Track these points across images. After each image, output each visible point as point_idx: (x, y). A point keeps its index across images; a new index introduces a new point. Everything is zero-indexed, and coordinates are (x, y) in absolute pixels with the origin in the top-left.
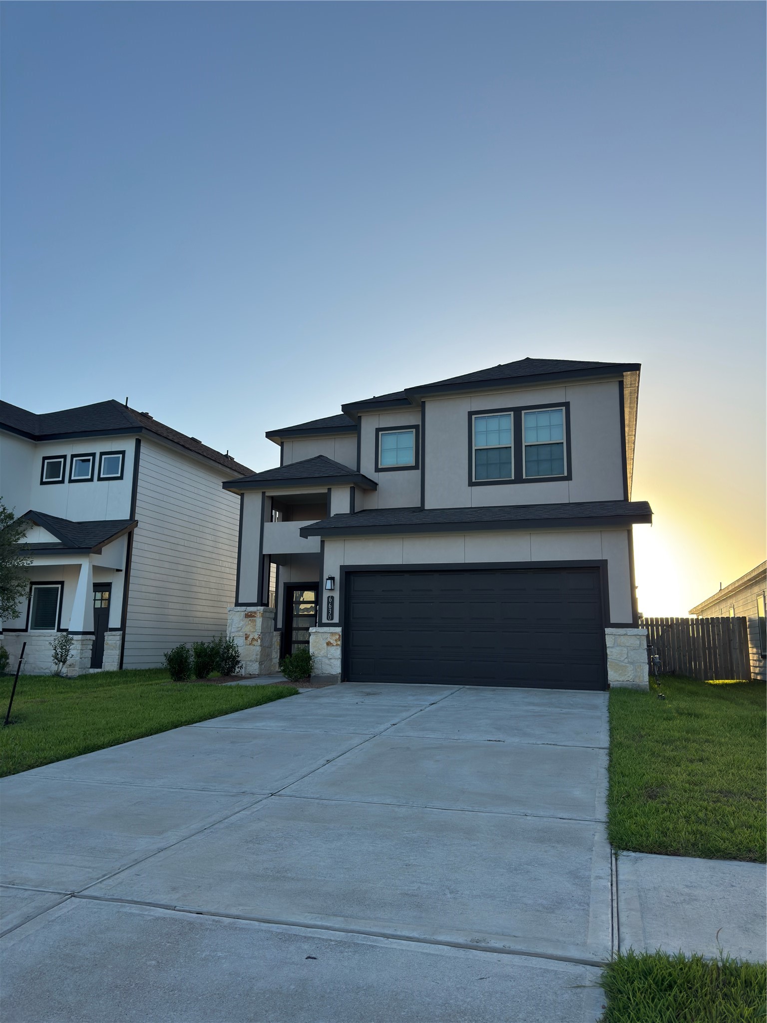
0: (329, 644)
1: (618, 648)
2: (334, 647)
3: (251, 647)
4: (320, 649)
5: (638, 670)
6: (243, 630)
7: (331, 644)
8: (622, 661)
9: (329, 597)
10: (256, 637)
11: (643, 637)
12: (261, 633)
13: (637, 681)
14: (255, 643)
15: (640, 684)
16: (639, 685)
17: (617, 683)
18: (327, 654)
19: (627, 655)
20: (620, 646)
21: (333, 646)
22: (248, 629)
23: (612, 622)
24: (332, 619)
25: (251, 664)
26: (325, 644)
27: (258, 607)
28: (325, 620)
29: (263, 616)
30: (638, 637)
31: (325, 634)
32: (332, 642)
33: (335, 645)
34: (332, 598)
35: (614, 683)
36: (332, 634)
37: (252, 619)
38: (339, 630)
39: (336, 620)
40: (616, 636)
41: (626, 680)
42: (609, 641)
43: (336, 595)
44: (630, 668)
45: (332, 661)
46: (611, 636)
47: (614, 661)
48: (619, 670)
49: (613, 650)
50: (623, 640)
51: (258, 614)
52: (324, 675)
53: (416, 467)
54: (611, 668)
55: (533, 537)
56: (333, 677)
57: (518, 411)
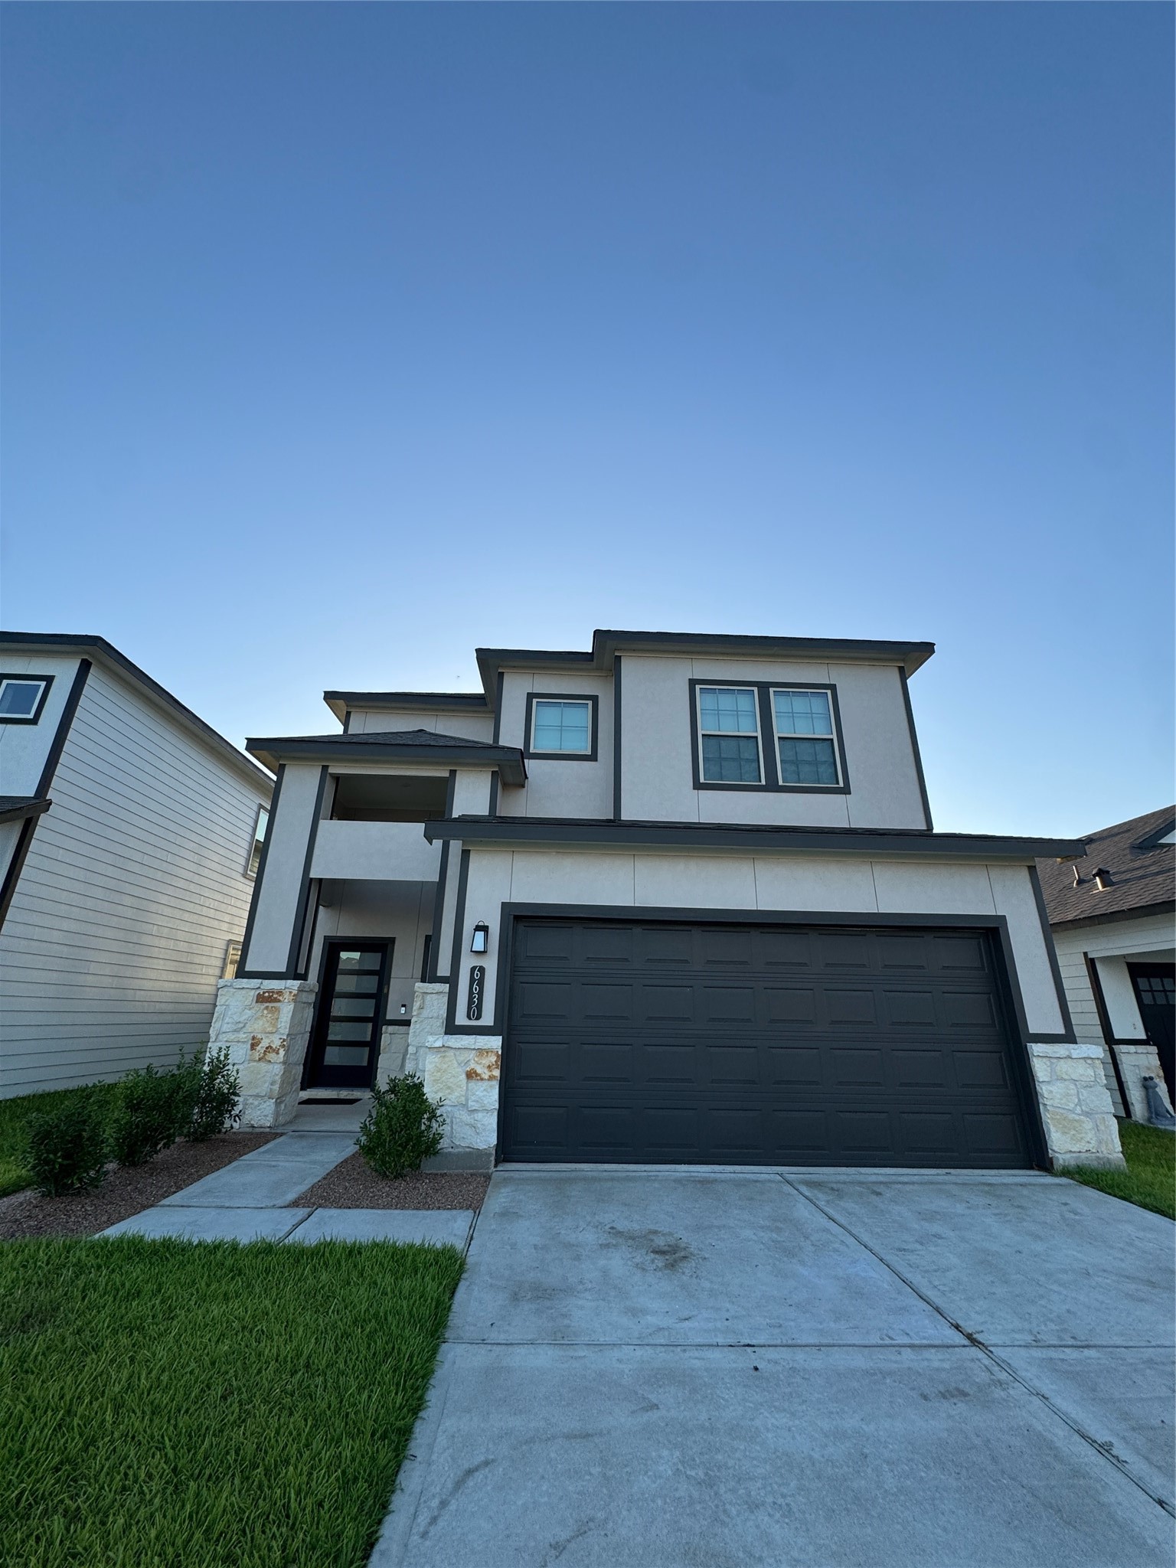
2: (486, 1084)
3: (262, 1064)
5: (1101, 1128)
6: (248, 1028)
7: (477, 1075)
8: (1072, 1111)
10: (276, 1044)
12: (288, 1035)
14: (271, 1056)
16: (1108, 1158)
18: (467, 1100)
19: (1078, 1097)
20: (1063, 1079)
21: (482, 1079)
22: (258, 1027)
23: (1032, 1030)
24: (478, 1018)
25: (256, 1103)
26: (464, 1076)
27: (289, 981)
28: (461, 1019)
29: (296, 1000)
30: (1089, 1061)
31: (462, 1051)
32: (479, 1071)
33: (486, 1077)
34: (482, 970)
35: (1064, 1156)
36: (481, 1052)
37: (271, 1005)
39: (488, 1018)
40: (1052, 1060)
41: (1086, 1148)
42: (1040, 1069)
43: (491, 965)
44: (1088, 1124)
45: (478, 1116)
46: (1044, 1060)
47: (1057, 1110)
48: (1070, 1130)
49: (1051, 1088)
50: (1063, 1067)
51: (286, 995)
52: (456, 1150)
53: (593, 757)
54: (1054, 1126)
55: (877, 869)
56: (479, 1154)
57: (764, 687)
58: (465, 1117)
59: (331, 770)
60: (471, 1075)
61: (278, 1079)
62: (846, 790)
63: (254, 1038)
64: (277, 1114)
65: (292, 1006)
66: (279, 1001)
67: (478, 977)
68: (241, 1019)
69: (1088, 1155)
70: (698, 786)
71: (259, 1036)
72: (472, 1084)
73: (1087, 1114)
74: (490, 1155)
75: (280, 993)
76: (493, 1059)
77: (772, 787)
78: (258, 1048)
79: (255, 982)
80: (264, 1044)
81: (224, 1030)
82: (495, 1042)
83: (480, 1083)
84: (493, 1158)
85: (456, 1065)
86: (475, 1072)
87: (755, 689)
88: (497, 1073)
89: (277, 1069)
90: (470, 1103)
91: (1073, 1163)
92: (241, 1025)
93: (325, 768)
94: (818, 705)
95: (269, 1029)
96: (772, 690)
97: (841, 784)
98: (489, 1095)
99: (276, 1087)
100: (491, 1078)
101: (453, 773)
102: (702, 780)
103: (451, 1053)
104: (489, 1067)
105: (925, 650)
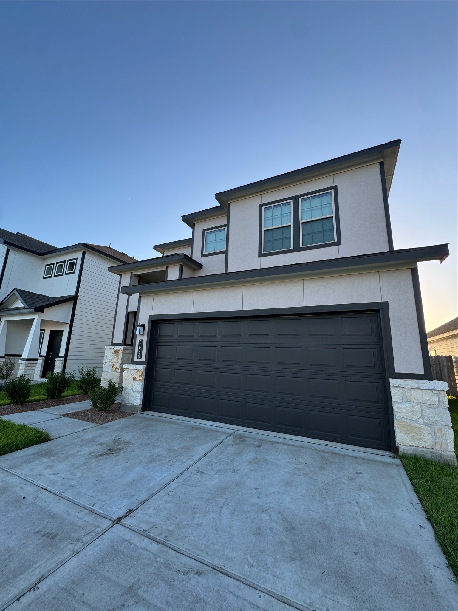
0: (134, 379)
1: (408, 404)
2: (138, 382)
3: (115, 373)
4: (129, 383)
5: (439, 434)
6: (112, 361)
7: (136, 379)
8: (415, 421)
9: (140, 340)
10: (118, 367)
11: (442, 392)
12: (121, 364)
13: (438, 449)
14: (117, 370)
15: (443, 453)
16: (441, 454)
17: (408, 447)
18: (133, 388)
19: (422, 413)
20: (411, 401)
21: (137, 380)
22: (114, 361)
23: (397, 370)
24: (140, 358)
26: (132, 379)
27: (121, 346)
28: (136, 359)
30: (436, 392)
31: (133, 370)
32: (137, 378)
33: (138, 380)
34: (142, 341)
35: (404, 447)
36: (138, 371)
37: (117, 354)
38: (142, 367)
39: (143, 359)
40: (405, 390)
41: (422, 445)
42: (395, 394)
43: (145, 338)
44: (427, 430)
45: (135, 393)
46: (398, 389)
47: (403, 420)
48: (411, 432)
49: (402, 406)
50: (414, 394)
52: (129, 405)
55: (306, 283)
57: (295, 199)
58: (132, 393)
62: (338, 243)
65: (122, 354)
66: (119, 353)
67: (141, 343)
68: (110, 359)
69: (424, 449)
70: (260, 256)
71: (114, 364)
72: (134, 382)
73: (427, 424)
74: (138, 407)
75: (119, 350)
76: (141, 373)
77: (297, 249)
78: (114, 367)
79: (115, 347)
81: (106, 362)
84: (141, 409)
85: (130, 375)
91: (411, 452)
93: (132, 273)
94: (325, 200)
97: (336, 240)
98: (140, 386)
100: (140, 380)
101: (167, 268)
102: (262, 252)
103: (129, 371)
104: (139, 376)
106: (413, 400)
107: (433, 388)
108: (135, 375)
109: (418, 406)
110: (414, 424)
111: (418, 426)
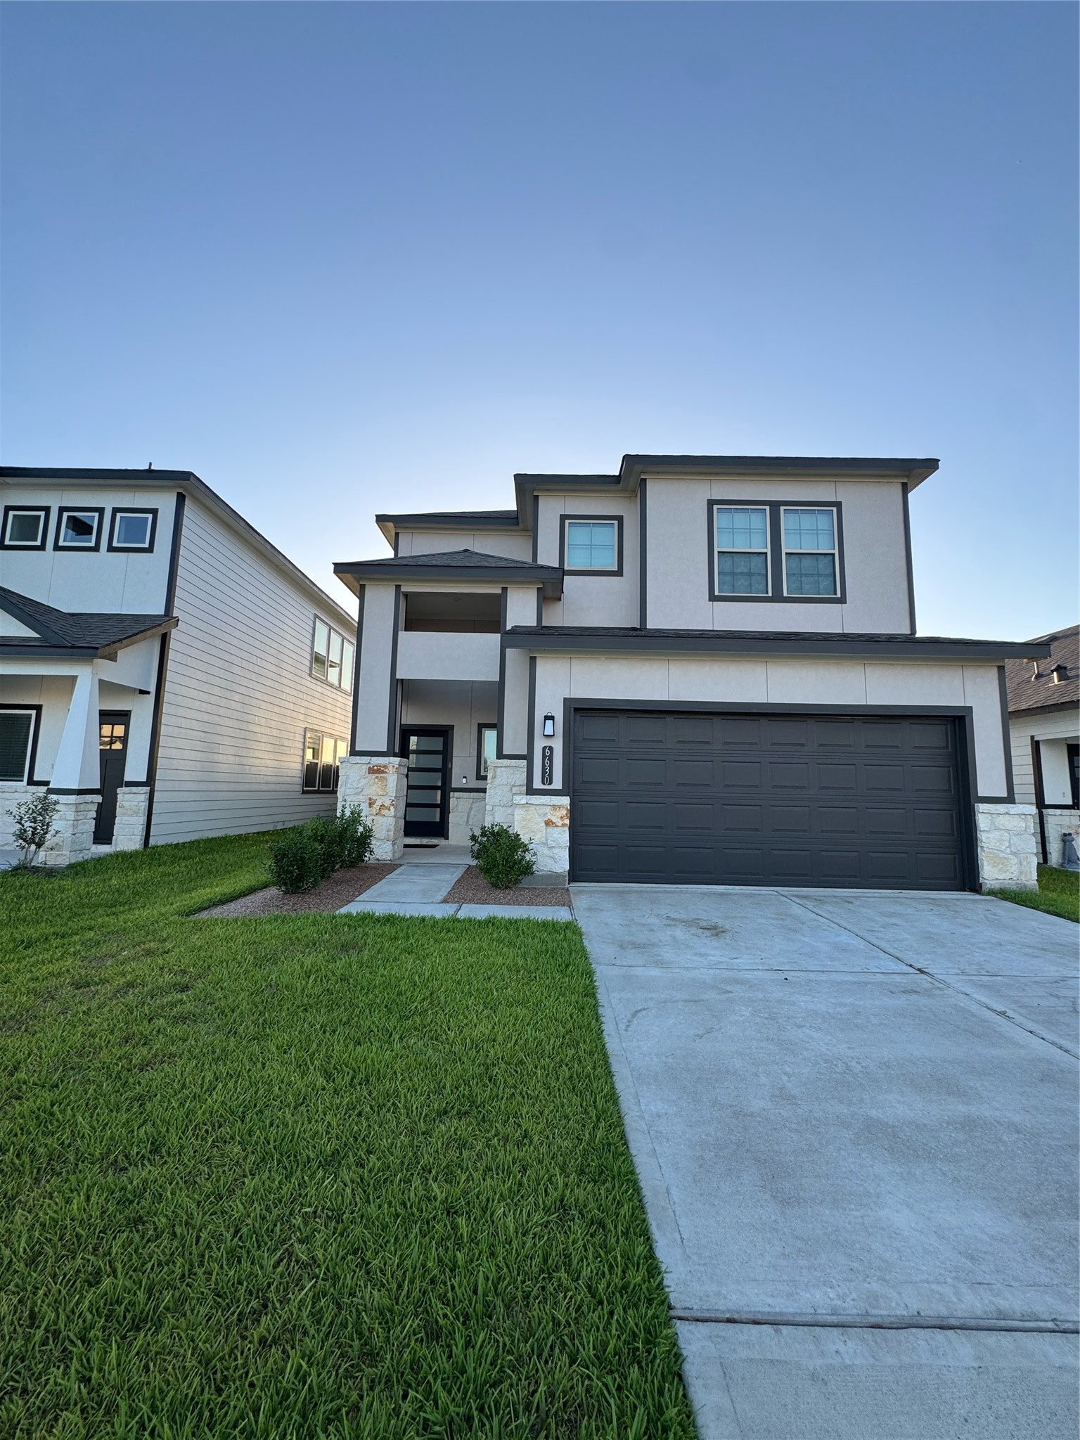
1: (996, 833)
2: (559, 829)
3: (379, 817)
4: (533, 832)
5: (1025, 863)
6: (366, 792)
7: (553, 823)
8: (1003, 852)
9: (544, 748)
10: (387, 803)
11: (1029, 817)
12: (395, 797)
13: (1023, 879)
14: (384, 812)
15: (1026, 883)
16: (1024, 885)
17: (992, 881)
18: (547, 840)
19: (1010, 843)
21: (555, 826)
22: (372, 791)
23: (981, 794)
24: (551, 783)
25: (378, 844)
26: (543, 824)
27: (390, 758)
28: (537, 784)
29: (399, 772)
30: (1023, 817)
31: (542, 807)
32: (554, 821)
33: (558, 824)
34: (551, 749)
36: (555, 807)
37: (380, 775)
39: (557, 784)
40: (994, 816)
41: (1009, 878)
42: (981, 823)
43: (558, 746)
44: (1014, 860)
45: (556, 851)
46: (987, 815)
47: (991, 850)
48: (997, 864)
49: (991, 836)
50: (1002, 821)
51: (391, 768)
52: (540, 873)
53: (619, 573)
54: (988, 861)
55: (869, 670)
56: (556, 876)
57: (775, 506)
58: (546, 851)
59: (403, 589)
60: (548, 823)
61: (392, 827)
62: (842, 600)
63: (370, 799)
64: (394, 852)
65: (396, 776)
66: (386, 773)
67: (548, 753)
68: (360, 786)
69: (1010, 881)
70: (713, 598)
71: (374, 798)
72: (550, 829)
73: (1014, 854)
74: (565, 876)
75: (385, 767)
76: (564, 812)
77: (778, 598)
78: (374, 806)
79: (366, 759)
80: (379, 803)
81: (348, 792)
82: (565, 801)
83: (556, 828)
84: (567, 878)
85: (537, 816)
86: (551, 821)
87: (767, 508)
88: (567, 822)
89: (391, 821)
90: (549, 842)
91: (997, 886)
92: (360, 790)
93: (398, 587)
94: (823, 522)
95: (380, 793)
96: (782, 508)
97: (839, 595)
98: (562, 837)
99: (391, 833)
100: (563, 825)
101: (505, 590)
102: (717, 593)
103: (533, 808)
104: (561, 817)
105: (931, 465)
106: (1001, 827)
107: (1021, 812)
108: (549, 816)
109: (1006, 834)
110: (1002, 855)
111: (1006, 856)
